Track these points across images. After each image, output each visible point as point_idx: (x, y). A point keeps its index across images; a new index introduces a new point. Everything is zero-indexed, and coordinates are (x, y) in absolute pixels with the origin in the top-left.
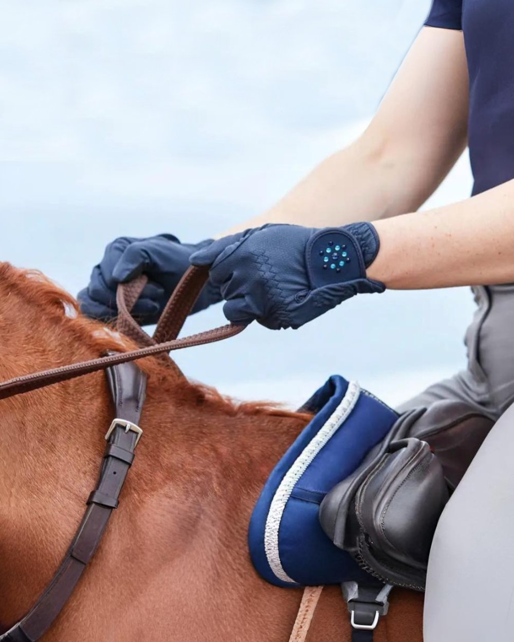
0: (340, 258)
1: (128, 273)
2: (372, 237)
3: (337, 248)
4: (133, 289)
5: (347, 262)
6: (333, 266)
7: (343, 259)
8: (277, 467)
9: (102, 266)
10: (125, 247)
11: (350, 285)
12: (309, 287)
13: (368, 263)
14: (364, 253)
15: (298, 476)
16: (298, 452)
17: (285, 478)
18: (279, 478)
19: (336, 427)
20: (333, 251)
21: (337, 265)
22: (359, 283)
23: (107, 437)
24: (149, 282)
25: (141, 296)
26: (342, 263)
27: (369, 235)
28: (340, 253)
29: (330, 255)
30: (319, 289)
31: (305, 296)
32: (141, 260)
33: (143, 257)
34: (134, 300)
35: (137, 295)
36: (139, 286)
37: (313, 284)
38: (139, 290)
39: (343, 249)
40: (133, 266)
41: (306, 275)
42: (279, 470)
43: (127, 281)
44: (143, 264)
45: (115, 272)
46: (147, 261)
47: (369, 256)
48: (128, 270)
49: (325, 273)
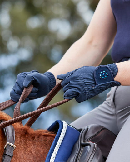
0: (105, 75)
1: (28, 84)
2: (115, 68)
3: (104, 72)
4: (29, 90)
5: (107, 76)
6: (103, 77)
7: (106, 75)
8: (48, 156)
9: (18, 82)
10: (26, 76)
11: (109, 83)
12: (96, 84)
13: (115, 76)
14: (113, 73)
15: (54, 158)
16: (53, 150)
17: (51, 159)
18: (49, 159)
19: (62, 140)
20: (103, 72)
21: (104, 77)
22: (112, 82)
23: (4, 148)
24: (34, 87)
25: (32, 92)
26: (106, 76)
27: (115, 67)
28: (105, 73)
29: (102, 74)
30: (99, 85)
31: (94, 87)
32: (32, 79)
33: (32, 78)
34: (29, 93)
35: (30, 92)
36: (31, 89)
37: (97, 83)
38: (31, 90)
39: (106, 72)
40: (29, 82)
41: (94, 81)
42: (49, 157)
43: (27, 87)
44: (32, 81)
45: (24, 84)
46: (33, 80)
47: (115, 74)
48: (28, 83)
49: (100, 80)
